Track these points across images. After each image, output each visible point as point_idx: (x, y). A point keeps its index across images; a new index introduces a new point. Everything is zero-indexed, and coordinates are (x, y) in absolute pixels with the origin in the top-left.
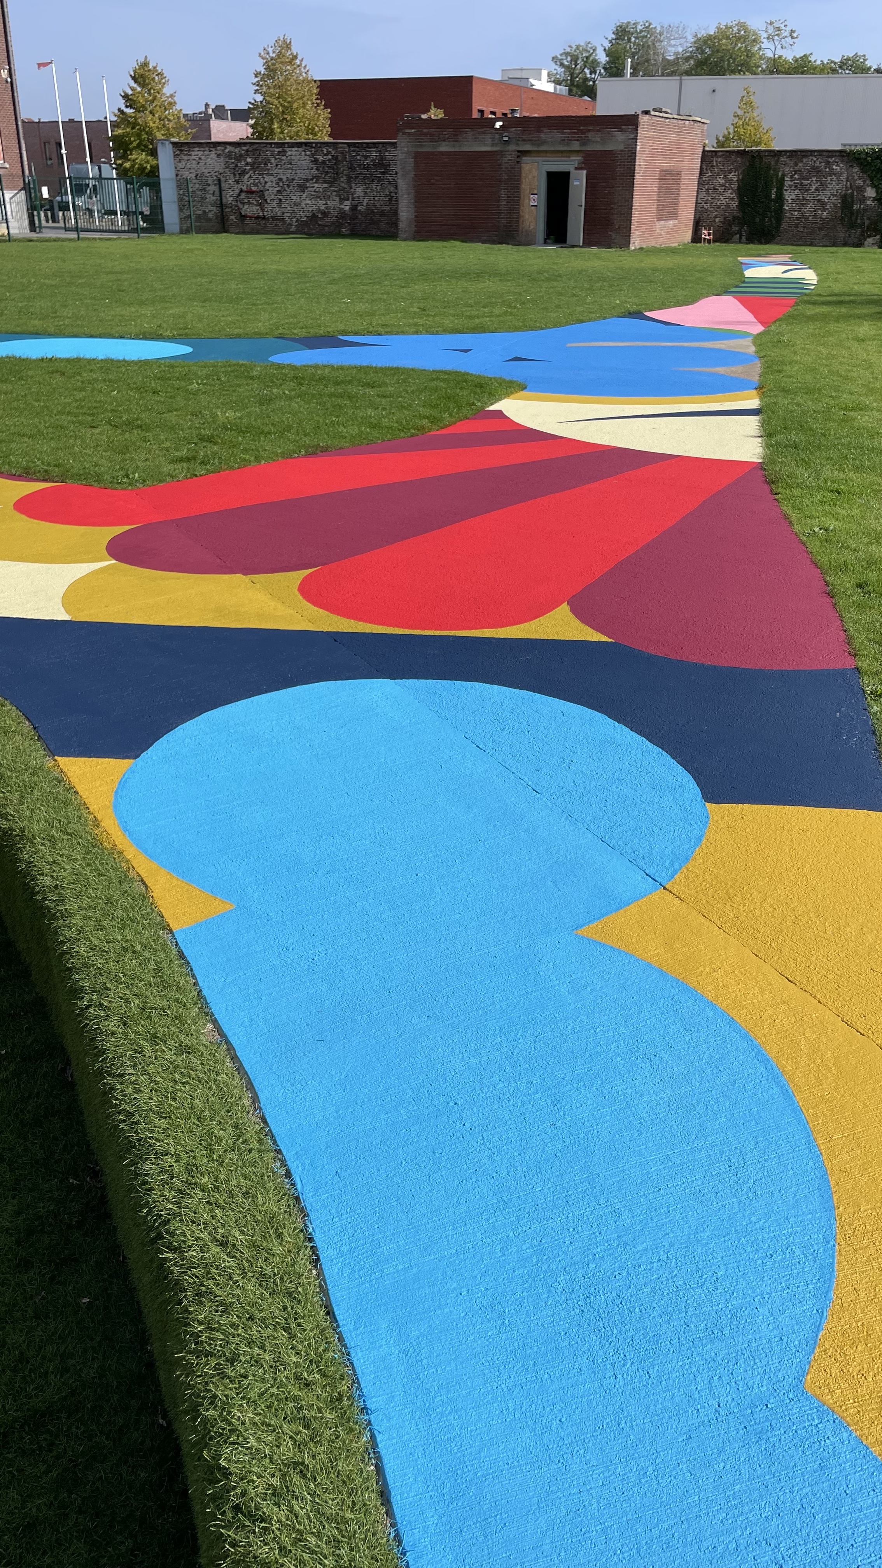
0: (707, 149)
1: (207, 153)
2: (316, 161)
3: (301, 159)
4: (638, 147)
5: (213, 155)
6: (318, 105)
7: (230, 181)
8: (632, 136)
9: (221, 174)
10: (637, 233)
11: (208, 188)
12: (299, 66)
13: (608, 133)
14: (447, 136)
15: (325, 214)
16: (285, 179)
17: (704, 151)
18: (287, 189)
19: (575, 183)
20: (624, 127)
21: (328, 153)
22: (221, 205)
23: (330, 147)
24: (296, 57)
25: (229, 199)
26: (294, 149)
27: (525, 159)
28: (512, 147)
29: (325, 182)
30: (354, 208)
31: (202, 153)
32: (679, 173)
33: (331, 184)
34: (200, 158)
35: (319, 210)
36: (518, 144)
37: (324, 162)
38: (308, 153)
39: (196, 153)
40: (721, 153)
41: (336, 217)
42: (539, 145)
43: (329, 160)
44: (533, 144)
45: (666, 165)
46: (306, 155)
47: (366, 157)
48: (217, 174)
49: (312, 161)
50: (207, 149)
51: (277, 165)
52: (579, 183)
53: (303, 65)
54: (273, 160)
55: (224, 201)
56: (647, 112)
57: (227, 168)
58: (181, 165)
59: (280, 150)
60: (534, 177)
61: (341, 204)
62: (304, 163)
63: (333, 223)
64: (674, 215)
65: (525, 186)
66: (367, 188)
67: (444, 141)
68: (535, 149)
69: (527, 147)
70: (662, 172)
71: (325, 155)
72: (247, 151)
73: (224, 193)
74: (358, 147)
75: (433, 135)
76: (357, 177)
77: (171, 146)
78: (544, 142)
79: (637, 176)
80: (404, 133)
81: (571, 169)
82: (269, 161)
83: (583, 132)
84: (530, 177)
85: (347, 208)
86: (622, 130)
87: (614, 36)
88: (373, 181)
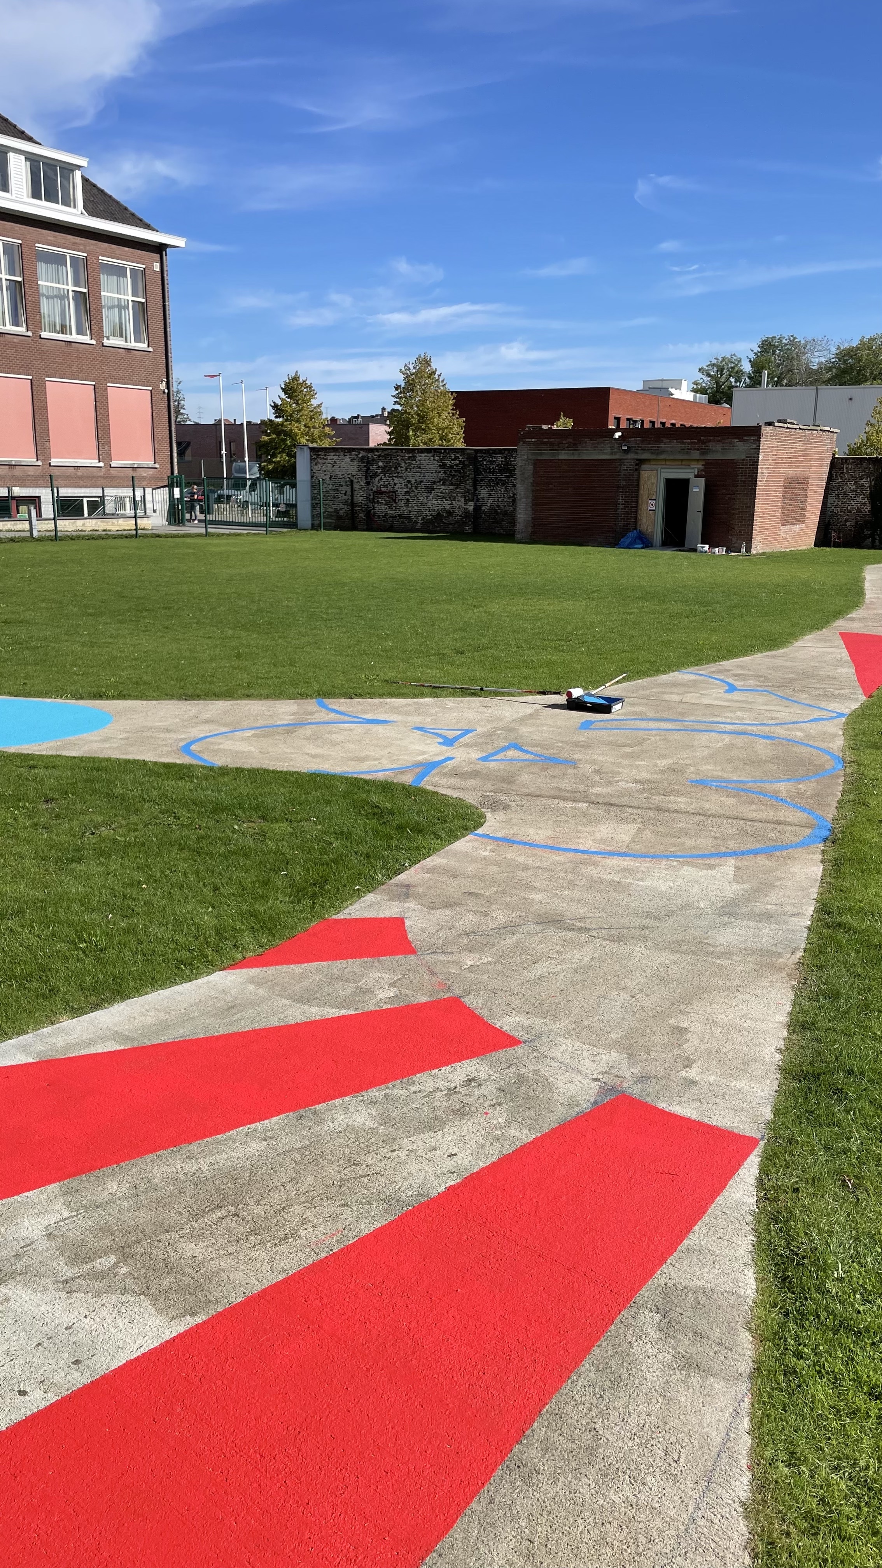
0: (837, 456)
1: (342, 457)
2: (444, 465)
3: (430, 464)
4: (761, 457)
5: (347, 459)
6: (453, 415)
7: (362, 483)
8: (755, 446)
9: (353, 476)
10: (759, 537)
11: (340, 489)
12: (437, 380)
13: (730, 443)
14: (566, 445)
15: (450, 513)
16: (413, 481)
17: (834, 458)
18: (415, 490)
19: (694, 490)
20: (745, 438)
21: (456, 458)
22: (353, 504)
23: (458, 453)
24: (434, 372)
25: (359, 498)
26: (423, 455)
27: (644, 466)
28: (631, 456)
29: (452, 484)
30: (477, 508)
31: (337, 457)
32: (806, 479)
33: (457, 486)
34: (335, 462)
35: (444, 510)
36: (637, 453)
37: (451, 467)
38: (436, 458)
39: (332, 457)
40: (851, 461)
41: (460, 516)
42: (658, 454)
43: (457, 465)
44: (652, 453)
45: (791, 473)
46: (434, 460)
47: (492, 462)
48: (350, 476)
49: (440, 465)
50: (342, 453)
51: (406, 469)
52: (697, 490)
53: (441, 380)
54: (403, 465)
55: (355, 500)
56: (770, 424)
57: (359, 470)
58: (316, 468)
59: (411, 455)
60: (653, 484)
61: (465, 504)
62: (432, 467)
63: (457, 522)
64: (801, 520)
65: (643, 492)
66: (492, 490)
67: (564, 449)
68: (654, 457)
69: (645, 456)
70: (787, 479)
71: (454, 460)
72: (379, 456)
73: (355, 493)
74: (484, 453)
75: (553, 444)
76: (482, 480)
77: (309, 450)
78: (662, 452)
79: (759, 483)
80: (524, 442)
81: (691, 476)
82: (399, 465)
83: (703, 442)
84: (649, 483)
85: (471, 508)
86: (744, 441)
87: (759, 349)
88: (498, 483)
